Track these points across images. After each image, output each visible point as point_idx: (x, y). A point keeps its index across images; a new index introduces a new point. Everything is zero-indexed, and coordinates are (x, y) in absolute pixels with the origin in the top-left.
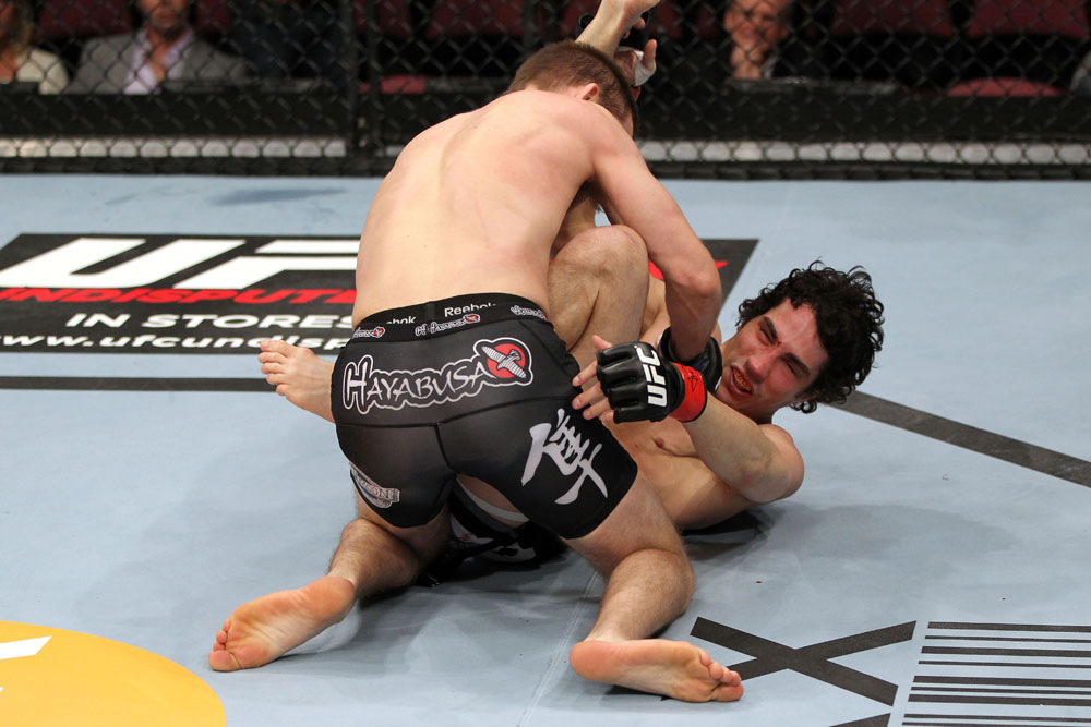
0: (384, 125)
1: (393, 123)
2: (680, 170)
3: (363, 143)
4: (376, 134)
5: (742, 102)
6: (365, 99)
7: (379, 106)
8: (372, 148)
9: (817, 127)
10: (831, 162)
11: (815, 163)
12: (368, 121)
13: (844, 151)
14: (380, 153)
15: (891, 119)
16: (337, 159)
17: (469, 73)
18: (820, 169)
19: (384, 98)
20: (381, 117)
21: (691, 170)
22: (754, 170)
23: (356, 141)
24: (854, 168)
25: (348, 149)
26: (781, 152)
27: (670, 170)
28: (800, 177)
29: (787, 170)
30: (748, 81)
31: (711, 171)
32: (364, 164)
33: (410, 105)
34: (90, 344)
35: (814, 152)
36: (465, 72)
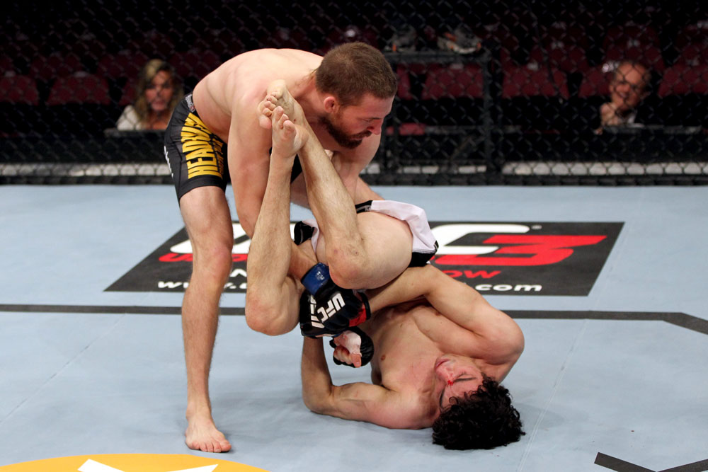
0: (402, 156)
1: (408, 154)
2: (576, 180)
3: (390, 165)
4: (397, 159)
5: (613, 140)
6: (391, 140)
7: (399, 144)
8: (395, 168)
9: (657, 154)
10: (665, 175)
11: (656, 176)
12: (393, 152)
13: (673, 168)
14: (400, 171)
15: (700, 150)
16: (375, 175)
17: (452, 124)
18: (659, 179)
19: (402, 138)
20: (401, 151)
21: (583, 181)
22: (620, 180)
23: (385, 164)
24: (679, 179)
25: (381, 169)
26: (636, 169)
27: (570, 181)
28: (647, 184)
29: (640, 180)
30: (613, 126)
31: (594, 181)
32: (390, 178)
33: (417, 143)
34: (234, 287)
35: (655, 169)
36: (449, 124)
